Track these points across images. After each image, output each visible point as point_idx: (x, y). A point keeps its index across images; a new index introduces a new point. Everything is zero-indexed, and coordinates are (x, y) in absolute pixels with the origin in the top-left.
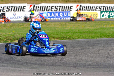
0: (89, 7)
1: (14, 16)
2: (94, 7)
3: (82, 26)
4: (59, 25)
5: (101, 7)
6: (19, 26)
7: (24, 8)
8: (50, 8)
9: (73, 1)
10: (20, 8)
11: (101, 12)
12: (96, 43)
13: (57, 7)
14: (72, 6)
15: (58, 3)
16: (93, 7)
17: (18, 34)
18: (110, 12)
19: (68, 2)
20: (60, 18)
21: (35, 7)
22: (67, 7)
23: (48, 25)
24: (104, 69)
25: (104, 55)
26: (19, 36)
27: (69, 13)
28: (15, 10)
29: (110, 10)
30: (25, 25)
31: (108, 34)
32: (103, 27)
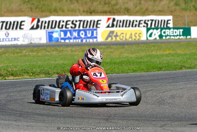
0: (127, 21)
1: (5, 37)
2: (137, 21)
3: (117, 52)
4: (79, 52)
5: (148, 21)
6: (14, 54)
7: (23, 23)
8: (64, 24)
9: (101, 13)
10: (16, 23)
11: (148, 30)
12: (140, 80)
13: (74, 22)
14: (100, 20)
15: (78, 15)
16: (133, 21)
17: (13, 66)
18: (162, 29)
19: (93, 13)
20: (80, 40)
21: (41, 22)
22: (91, 21)
23: (61, 51)
24: (154, 123)
25: (154, 99)
26: (14, 69)
27: (95, 32)
28: (8, 27)
29: (162, 26)
30: (24, 52)
31: (160, 66)
32: (150, 53)
